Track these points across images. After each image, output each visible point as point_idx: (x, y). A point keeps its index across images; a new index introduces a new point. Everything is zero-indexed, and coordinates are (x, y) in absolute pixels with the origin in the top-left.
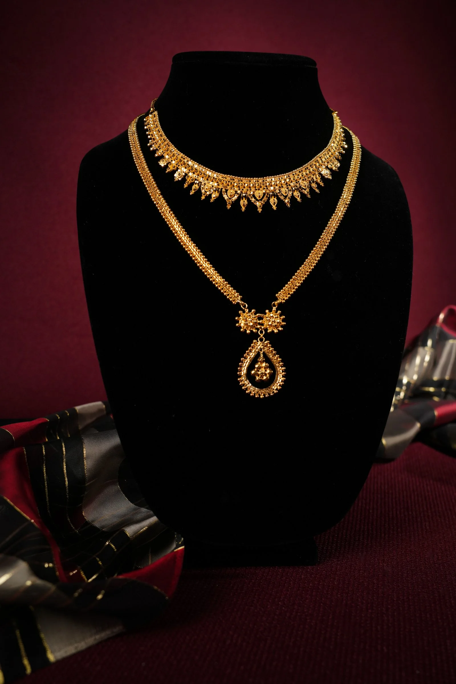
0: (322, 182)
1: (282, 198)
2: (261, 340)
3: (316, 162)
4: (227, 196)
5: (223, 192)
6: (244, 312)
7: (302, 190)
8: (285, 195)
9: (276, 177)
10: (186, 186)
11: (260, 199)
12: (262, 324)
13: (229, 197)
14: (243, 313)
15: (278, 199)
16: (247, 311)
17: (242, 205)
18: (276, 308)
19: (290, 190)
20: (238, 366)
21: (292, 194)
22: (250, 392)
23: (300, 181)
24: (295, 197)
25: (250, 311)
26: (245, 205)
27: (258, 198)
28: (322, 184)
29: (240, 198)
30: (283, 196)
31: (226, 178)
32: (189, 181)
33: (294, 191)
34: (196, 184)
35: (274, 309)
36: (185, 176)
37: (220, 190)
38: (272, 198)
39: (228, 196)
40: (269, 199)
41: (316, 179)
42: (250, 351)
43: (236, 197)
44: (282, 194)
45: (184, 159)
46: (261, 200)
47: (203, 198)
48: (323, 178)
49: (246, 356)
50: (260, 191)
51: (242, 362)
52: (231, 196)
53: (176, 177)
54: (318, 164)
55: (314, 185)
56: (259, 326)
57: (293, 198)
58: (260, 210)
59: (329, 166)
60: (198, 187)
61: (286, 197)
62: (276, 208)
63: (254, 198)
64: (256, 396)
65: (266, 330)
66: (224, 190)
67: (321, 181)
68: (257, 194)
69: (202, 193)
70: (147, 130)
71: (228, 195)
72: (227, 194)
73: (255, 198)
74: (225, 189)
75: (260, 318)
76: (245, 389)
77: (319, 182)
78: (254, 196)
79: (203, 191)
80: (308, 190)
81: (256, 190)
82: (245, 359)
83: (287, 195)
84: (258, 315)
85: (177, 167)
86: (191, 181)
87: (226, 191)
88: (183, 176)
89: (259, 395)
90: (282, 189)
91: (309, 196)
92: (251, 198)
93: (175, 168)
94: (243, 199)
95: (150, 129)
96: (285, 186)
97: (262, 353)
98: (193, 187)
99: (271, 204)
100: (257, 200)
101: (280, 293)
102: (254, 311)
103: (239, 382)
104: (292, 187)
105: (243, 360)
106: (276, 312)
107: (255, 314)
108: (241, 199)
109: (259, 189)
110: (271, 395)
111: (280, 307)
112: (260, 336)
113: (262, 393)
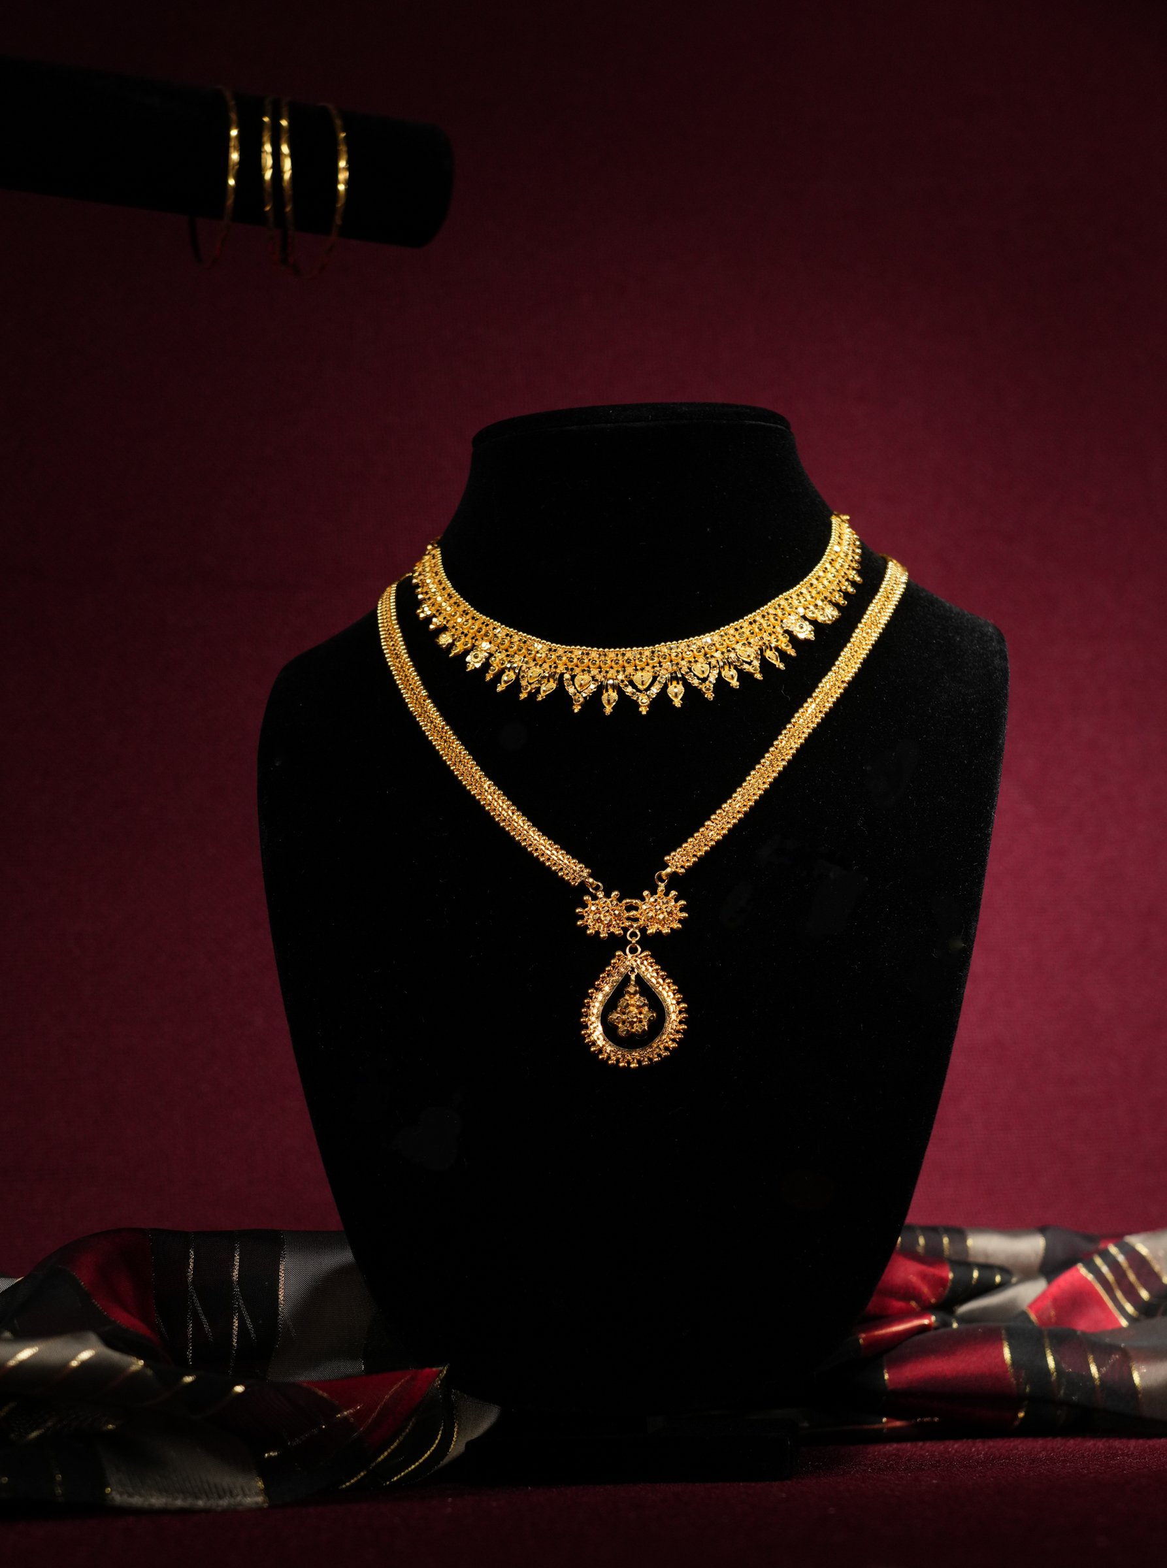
0: (792, 648)
1: (696, 682)
2: (634, 950)
3: (776, 609)
4: (573, 687)
5: (566, 679)
6: (595, 898)
7: (742, 665)
8: (702, 676)
9: (681, 643)
10: (489, 677)
11: (645, 687)
12: (636, 920)
13: (577, 691)
14: (592, 900)
15: (687, 685)
16: (600, 895)
17: (605, 702)
18: (665, 887)
19: (715, 667)
20: (583, 1006)
21: (720, 674)
22: (609, 1058)
23: (738, 647)
24: (726, 679)
25: (608, 895)
26: (612, 701)
27: (640, 687)
28: (792, 652)
29: (601, 688)
30: (698, 678)
31: (571, 652)
32: (496, 666)
33: (723, 667)
34: (509, 671)
35: (662, 887)
36: (487, 659)
37: (557, 676)
38: (671, 684)
39: (575, 688)
40: (665, 687)
41: (777, 641)
42: (608, 975)
43: (593, 687)
44: (695, 675)
45: (487, 625)
46: (648, 689)
47: (523, 696)
48: (793, 639)
49: (599, 984)
50: (644, 673)
51: (591, 998)
52: (581, 688)
53: (470, 663)
54: (779, 612)
55: (769, 654)
56: (627, 924)
57: (721, 682)
58: (644, 710)
59: (809, 615)
60: (514, 677)
61: (704, 680)
62: (681, 704)
63: (633, 688)
64: (621, 1065)
65: (643, 930)
66: (567, 676)
67: (787, 646)
68: (637, 678)
69: (521, 687)
70: (417, 586)
71: (577, 686)
72: (574, 684)
73: (634, 686)
74: (570, 675)
75: (629, 908)
76: (595, 1051)
77: (784, 648)
78: (632, 683)
79: (524, 683)
80: (756, 663)
81: (636, 670)
82: (597, 991)
83: (705, 675)
84: (624, 902)
85: (473, 644)
86: (500, 665)
87: (573, 677)
88: (484, 660)
89: (629, 1063)
90: (694, 666)
91: (758, 676)
92: (626, 686)
93: (469, 645)
94: (607, 691)
95: (423, 583)
96: (701, 659)
97: (633, 977)
98: (505, 678)
99: (670, 696)
100: (640, 691)
101: (675, 856)
102: (617, 895)
103: (585, 1039)
104: (717, 661)
105: (592, 993)
106: (667, 894)
107: (620, 900)
108: (602, 692)
109: (642, 669)
110: (656, 1062)
111: (675, 881)
112: (631, 942)
113: (634, 1058)
